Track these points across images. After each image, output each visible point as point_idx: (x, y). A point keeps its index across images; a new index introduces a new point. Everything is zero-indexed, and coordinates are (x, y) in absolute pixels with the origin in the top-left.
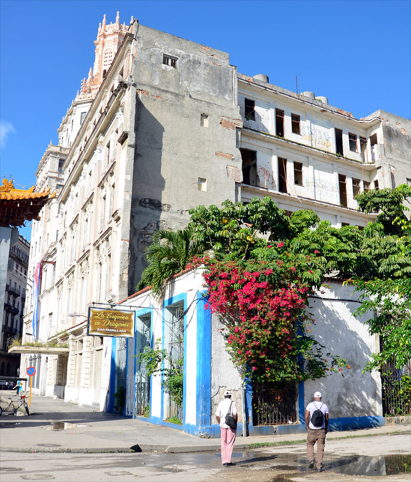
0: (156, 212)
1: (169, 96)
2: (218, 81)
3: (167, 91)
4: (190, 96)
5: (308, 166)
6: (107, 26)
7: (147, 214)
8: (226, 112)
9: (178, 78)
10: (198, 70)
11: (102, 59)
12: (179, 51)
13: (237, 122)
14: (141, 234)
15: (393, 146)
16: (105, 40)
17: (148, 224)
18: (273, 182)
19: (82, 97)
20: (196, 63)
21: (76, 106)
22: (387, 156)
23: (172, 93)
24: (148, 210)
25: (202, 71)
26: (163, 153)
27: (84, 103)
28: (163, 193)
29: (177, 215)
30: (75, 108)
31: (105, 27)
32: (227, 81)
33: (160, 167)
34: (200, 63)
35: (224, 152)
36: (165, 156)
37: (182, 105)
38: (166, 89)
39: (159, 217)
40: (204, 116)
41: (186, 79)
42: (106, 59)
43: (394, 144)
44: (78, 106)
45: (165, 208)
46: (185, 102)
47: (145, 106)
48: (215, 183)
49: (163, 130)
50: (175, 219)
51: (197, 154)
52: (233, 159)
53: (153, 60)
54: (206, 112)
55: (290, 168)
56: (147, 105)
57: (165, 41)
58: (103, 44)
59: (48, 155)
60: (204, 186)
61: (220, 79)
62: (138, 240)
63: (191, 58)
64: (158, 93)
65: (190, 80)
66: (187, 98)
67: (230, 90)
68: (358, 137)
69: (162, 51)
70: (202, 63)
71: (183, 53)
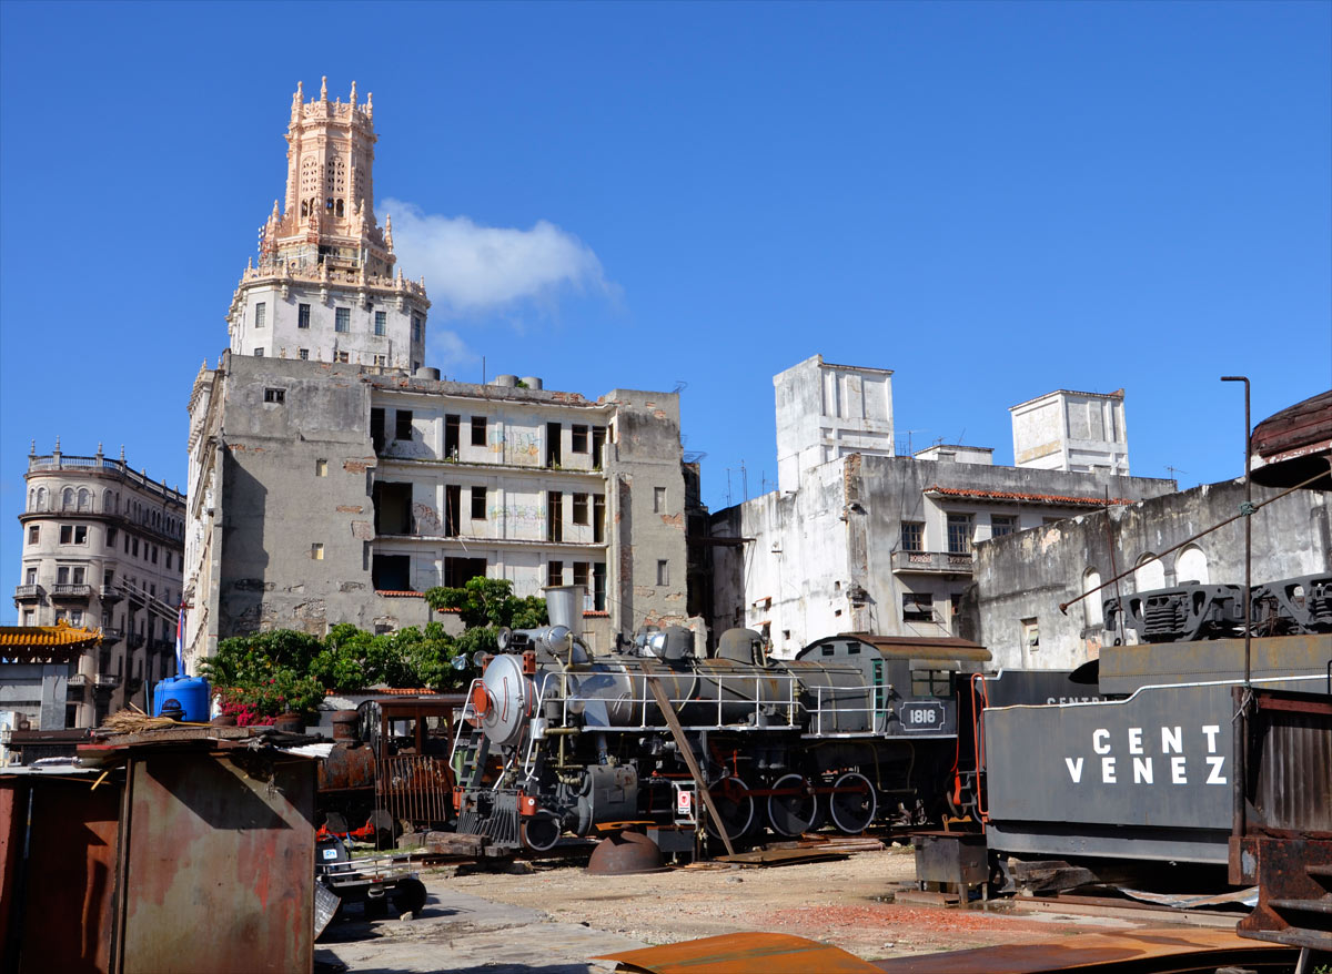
0: (257, 594)
1: (273, 445)
2: (343, 409)
3: (270, 439)
4: (303, 439)
5: (494, 490)
6: (306, 106)
7: (245, 598)
8: (353, 450)
9: (286, 417)
10: (315, 400)
11: (298, 177)
12: (287, 379)
13: (368, 461)
14: (237, 623)
15: (635, 442)
16: (303, 137)
17: (247, 609)
18: (437, 522)
19: (257, 273)
20: (312, 389)
21: (247, 289)
22: (622, 459)
23: (276, 440)
24: (247, 593)
25: (320, 400)
26: (266, 520)
27: (261, 285)
28: (266, 570)
29: (284, 594)
30: (245, 293)
31: (302, 108)
32: (356, 406)
33: (262, 540)
34: (317, 389)
35: (349, 505)
36: (268, 523)
37: (291, 454)
38: (269, 436)
39: (261, 600)
40: (321, 462)
41: (297, 416)
42: (305, 178)
43: (636, 439)
44: (250, 291)
45: (268, 587)
46: (294, 449)
47: (241, 464)
48: (335, 547)
49: (265, 491)
50: (282, 599)
51: (310, 515)
52: (361, 512)
53: (251, 400)
54: (324, 456)
55: (466, 498)
56: (246, 463)
57: (267, 369)
58: (300, 147)
59: (201, 387)
60: (321, 553)
61: (346, 405)
62: (233, 630)
63: (305, 385)
64: (257, 444)
65: (302, 417)
66: (298, 443)
67: (360, 418)
68: (590, 428)
69: (264, 384)
70: (320, 388)
71: (294, 380)
